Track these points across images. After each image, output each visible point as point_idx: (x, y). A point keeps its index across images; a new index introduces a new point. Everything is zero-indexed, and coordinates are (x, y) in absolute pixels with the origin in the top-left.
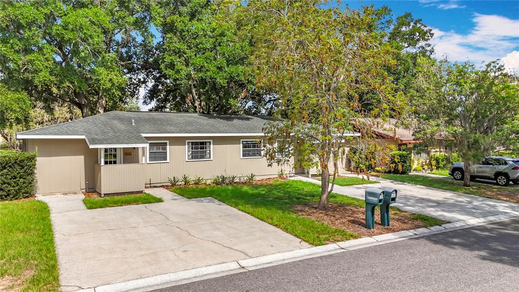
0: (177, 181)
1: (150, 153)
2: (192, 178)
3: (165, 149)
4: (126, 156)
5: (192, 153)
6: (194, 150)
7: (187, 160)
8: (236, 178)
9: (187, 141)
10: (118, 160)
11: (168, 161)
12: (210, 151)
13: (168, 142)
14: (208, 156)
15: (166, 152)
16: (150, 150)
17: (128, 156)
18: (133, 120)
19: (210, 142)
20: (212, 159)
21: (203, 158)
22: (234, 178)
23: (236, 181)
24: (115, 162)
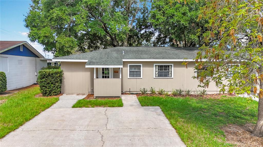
0: (146, 91)
1: (130, 72)
2: (157, 90)
3: (140, 69)
4: (115, 73)
5: (158, 73)
6: (159, 71)
7: (154, 77)
8: (190, 92)
9: (155, 65)
10: (110, 76)
11: (141, 77)
12: (171, 71)
13: (141, 65)
14: (170, 75)
15: (140, 72)
16: (130, 70)
17: (116, 73)
18: (123, 51)
19: (172, 65)
20: (172, 77)
21: (166, 76)
22: (189, 92)
23: (191, 94)
24: (108, 77)
